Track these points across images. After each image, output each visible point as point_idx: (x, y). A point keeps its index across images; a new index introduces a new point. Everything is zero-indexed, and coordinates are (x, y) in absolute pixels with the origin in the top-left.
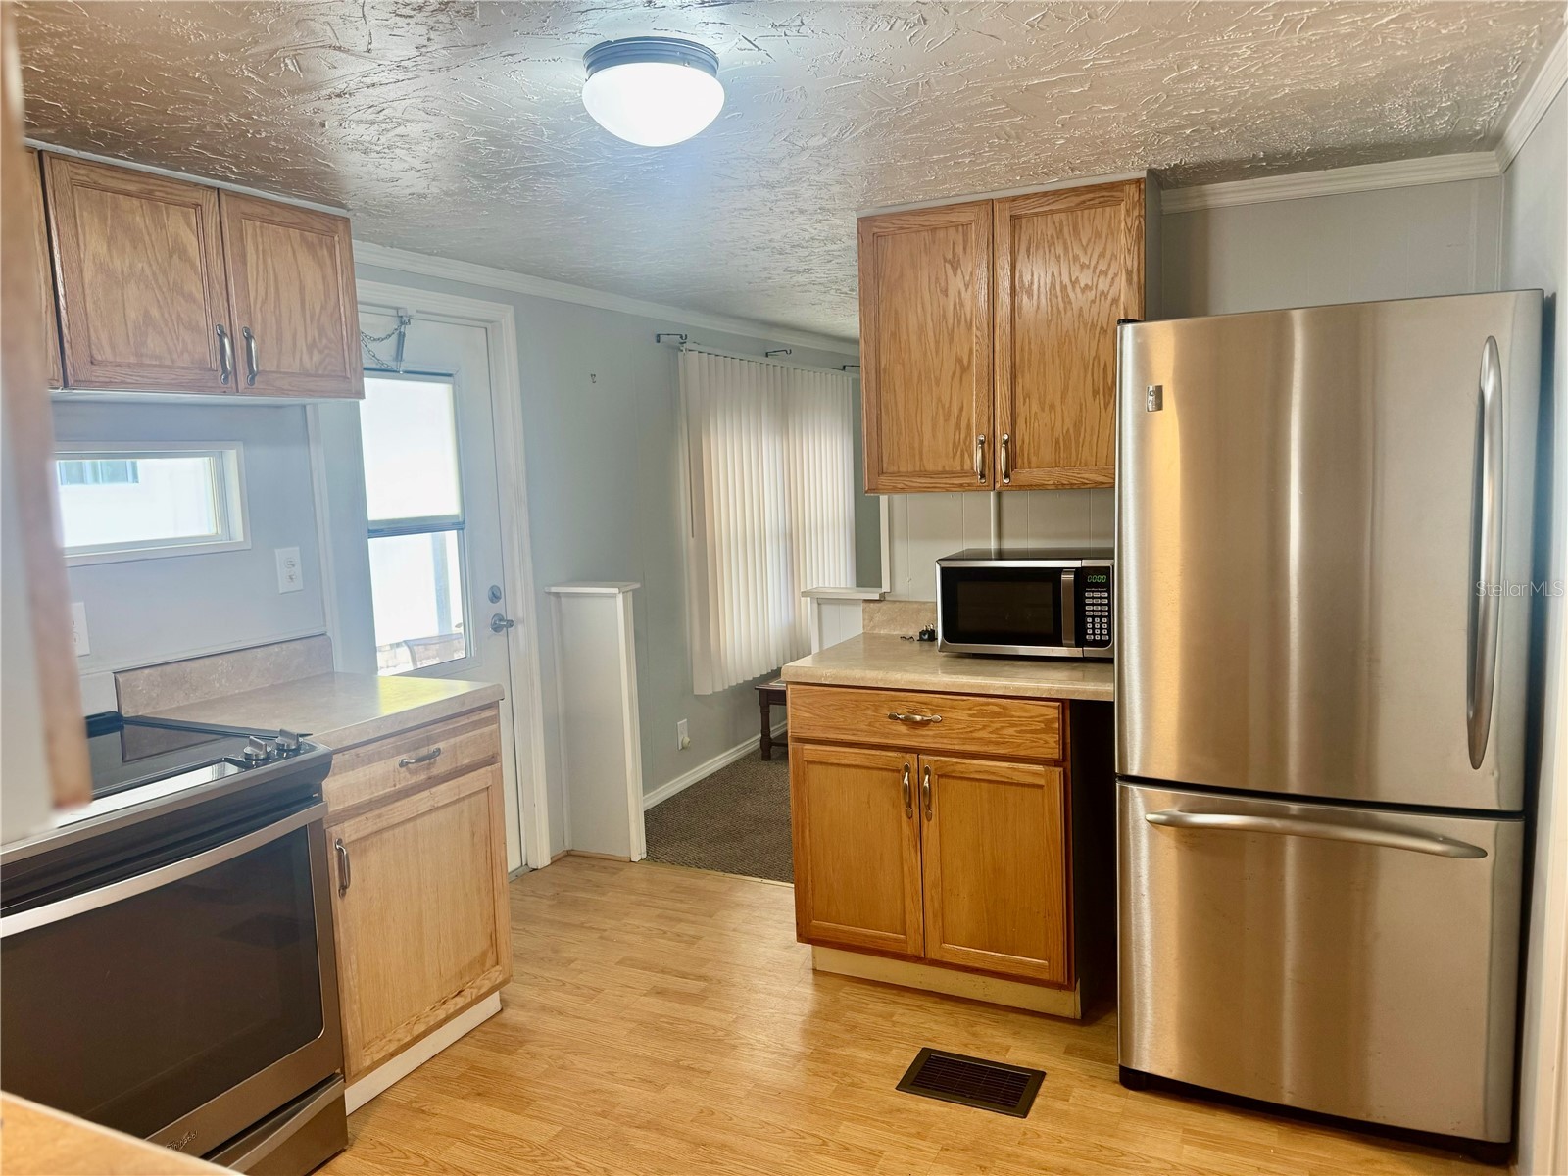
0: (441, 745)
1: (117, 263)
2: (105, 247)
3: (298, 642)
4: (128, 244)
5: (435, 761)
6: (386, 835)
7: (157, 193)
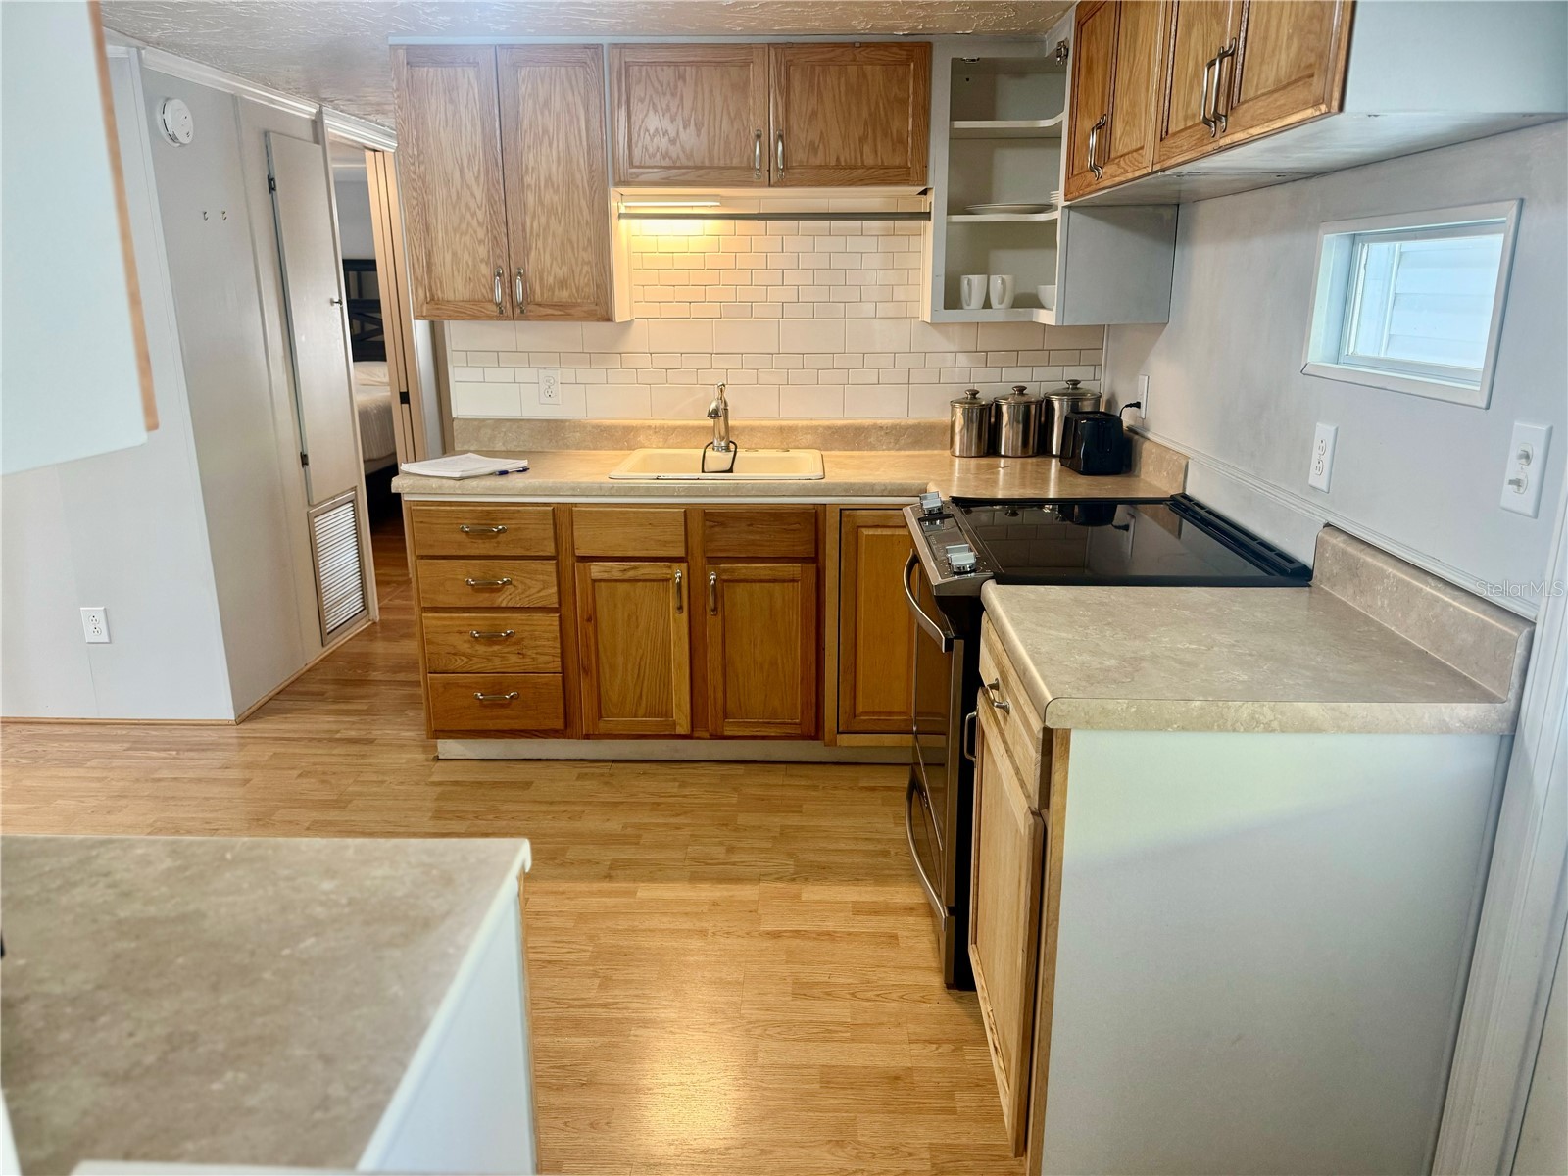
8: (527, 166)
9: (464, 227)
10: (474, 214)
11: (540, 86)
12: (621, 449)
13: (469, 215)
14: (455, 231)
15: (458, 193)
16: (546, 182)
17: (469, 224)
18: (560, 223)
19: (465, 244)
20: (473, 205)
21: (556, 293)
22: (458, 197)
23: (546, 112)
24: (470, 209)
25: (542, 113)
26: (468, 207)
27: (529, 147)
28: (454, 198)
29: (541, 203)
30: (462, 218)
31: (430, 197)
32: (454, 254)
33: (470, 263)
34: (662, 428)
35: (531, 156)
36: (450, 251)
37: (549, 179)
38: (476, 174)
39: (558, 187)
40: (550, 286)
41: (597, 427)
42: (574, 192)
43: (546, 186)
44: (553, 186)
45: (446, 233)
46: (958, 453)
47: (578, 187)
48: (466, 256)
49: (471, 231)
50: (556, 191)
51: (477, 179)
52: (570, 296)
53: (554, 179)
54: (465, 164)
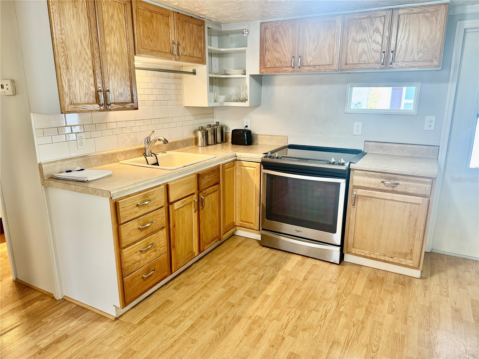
0: (400, 182)
1: (358, 37)
2: (355, 34)
3: (425, 146)
4: (362, 32)
5: (396, 186)
6: (373, 199)
7: (372, 16)
8: (107, 43)
9: (83, 68)
10: (87, 63)
11: (110, 8)
12: (111, 163)
13: (85, 63)
14: (80, 70)
15: (80, 52)
16: (114, 50)
17: (86, 67)
18: (119, 69)
19: (84, 77)
20: (87, 58)
21: (119, 99)
22: (81, 54)
23: (112, 20)
24: (85, 60)
25: (111, 20)
26: (85, 59)
27: (107, 35)
28: (79, 54)
29: (113, 60)
30: (83, 64)
31: (68, 52)
32: (80, 81)
33: (87, 86)
34: (124, 152)
35: (108, 39)
36: (78, 80)
37: (115, 50)
38: (87, 44)
39: (118, 53)
40: (117, 96)
41: (102, 155)
42: (123, 56)
43: (114, 53)
44: (116, 53)
45: (76, 71)
46: (200, 146)
47: (124, 54)
48: (85, 83)
49: (86, 70)
50: (117, 55)
51: (88, 46)
52: (124, 100)
53: (117, 50)
54: (83, 38)
